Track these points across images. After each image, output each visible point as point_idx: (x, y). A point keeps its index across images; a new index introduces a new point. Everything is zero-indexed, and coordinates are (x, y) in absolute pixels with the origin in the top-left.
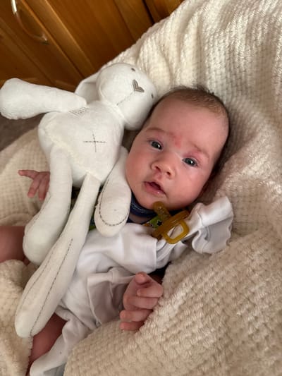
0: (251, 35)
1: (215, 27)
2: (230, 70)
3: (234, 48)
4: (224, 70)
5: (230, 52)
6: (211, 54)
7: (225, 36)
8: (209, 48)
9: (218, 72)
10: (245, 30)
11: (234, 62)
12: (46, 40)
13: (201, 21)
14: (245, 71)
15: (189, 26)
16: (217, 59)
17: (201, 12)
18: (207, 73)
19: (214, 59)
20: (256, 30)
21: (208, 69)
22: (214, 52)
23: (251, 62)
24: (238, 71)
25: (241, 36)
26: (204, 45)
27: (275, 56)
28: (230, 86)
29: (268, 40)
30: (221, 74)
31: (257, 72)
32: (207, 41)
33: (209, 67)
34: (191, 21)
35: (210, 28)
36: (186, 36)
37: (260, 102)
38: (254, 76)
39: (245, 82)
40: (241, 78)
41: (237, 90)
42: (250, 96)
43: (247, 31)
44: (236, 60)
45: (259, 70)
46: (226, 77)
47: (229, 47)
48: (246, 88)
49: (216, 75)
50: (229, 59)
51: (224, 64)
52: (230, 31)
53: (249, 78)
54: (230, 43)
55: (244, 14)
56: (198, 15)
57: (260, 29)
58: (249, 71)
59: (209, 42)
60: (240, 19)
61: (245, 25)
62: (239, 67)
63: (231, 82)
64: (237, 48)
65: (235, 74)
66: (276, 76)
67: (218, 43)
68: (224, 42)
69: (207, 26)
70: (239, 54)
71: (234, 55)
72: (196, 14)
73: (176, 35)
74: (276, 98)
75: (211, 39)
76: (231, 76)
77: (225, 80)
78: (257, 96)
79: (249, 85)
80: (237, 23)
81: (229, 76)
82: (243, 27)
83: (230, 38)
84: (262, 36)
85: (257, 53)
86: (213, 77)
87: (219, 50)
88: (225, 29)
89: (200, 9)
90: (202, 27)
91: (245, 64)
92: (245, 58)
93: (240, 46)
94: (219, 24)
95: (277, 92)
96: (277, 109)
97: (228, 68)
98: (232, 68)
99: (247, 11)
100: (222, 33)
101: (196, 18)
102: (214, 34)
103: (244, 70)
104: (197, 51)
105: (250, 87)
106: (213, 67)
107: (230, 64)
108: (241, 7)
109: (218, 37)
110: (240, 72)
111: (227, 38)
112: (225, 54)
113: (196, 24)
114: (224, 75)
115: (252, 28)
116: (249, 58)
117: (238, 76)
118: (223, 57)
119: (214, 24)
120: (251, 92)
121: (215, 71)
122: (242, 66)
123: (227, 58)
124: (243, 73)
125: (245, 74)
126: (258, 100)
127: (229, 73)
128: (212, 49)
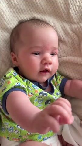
2: (11, 7)
11: (11, 3)
14: (18, 4)
18: (2, 13)
19: (2, 6)
24: (15, 6)
28: (14, 14)
30: (8, 11)
37: (31, 12)
39: (20, 9)
40: (17, 8)
41: (18, 14)
42: (25, 13)
46: (11, 11)
51: (7, 6)
58: (20, 3)
62: (15, 4)
63: (14, 12)
76: (12, 10)
79: (23, 9)
97: (10, 7)
98: (12, 6)
105: (24, 9)
106: (4, 10)
107: (10, 5)
110: (16, 5)
112: (5, 2)
114: (10, 11)
117: (16, 8)
120: (25, 11)
122: (16, 2)
123: (7, 3)
124: (18, 5)
125: (19, 5)
126: (30, 12)
127: (11, 9)
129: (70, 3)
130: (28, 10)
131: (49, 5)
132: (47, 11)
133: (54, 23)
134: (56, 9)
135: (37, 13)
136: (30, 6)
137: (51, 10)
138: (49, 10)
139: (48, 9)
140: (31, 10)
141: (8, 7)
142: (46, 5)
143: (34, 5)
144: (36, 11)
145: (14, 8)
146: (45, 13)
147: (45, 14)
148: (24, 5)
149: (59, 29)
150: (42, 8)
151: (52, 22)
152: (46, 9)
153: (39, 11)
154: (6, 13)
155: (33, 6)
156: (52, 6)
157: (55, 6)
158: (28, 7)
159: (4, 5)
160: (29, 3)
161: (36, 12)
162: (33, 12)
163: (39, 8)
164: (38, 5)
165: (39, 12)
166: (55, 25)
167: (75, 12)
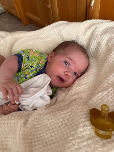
0: (108, 42)
1: (99, 33)
3: (101, 44)
4: (94, 50)
7: (100, 38)
8: (93, 39)
9: (92, 50)
10: (107, 40)
11: (99, 49)
12: (49, 7)
13: (96, 28)
14: (100, 53)
15: (91, 28)
16: (94, 44)
17: (97, 25)
19: (93, 44)
20: (110, 41)
22: (94, 41)
23: (104, 52)
25: (105, 41)
26: (93, 37)
27: (111, 53)
29: (112, 47)
31: (104, 56)
32: (94, 36)
33: (91, 46)
34: (92, 27)
35: (97, 32)
36: (88, 31)
38: (102, 57)
42: (97, 63)
43: (108, 40)
47: (100, 42)
48: (98, 60)
50: (98, 46)
52: (102, 37)
53: (100, 56)
54: (100, 41)
55: (110, 34)
56: (96, 26)
57: (112, 41)
58: (101, 54)
59: (94, 37)
60: (108, 35)
61: (108, 38)
64: (102, 44)
65: (97, 53)
66: (108, 60)
67: (97, 39)
68: (99, 40)
69: (97, 31)
70: (101, 46)
71: (100, 46)
72: (95, 25)
73: (85, 29)
74: (104, 68)
75: (95, 37)
77: (93, 53)
79: (99, 59)
80: (106, 35)
81: (95, 52)
82: (107, 38)
83: (101, 39)
84: (111, 44)
85: (107, 49)
86: (90, 50)
87: (96, 42)
88: (102, 36)
89: (98, 24)
90: (95, 31)
91: (102, 51)
92: (103, 49)
93: (103, 44)
94: (101, 33)
95: (105, 66)
96: (102, 72)
99: (112, 33)
100: (100, 37)
101: (94, 27)
102: (97, 36)
103: (100, 52)
104: (90, 38)
105: (99, 60)
106: (92, 47)
108: (111, 31)
109: (98, 37)
111: (100, 39)
113: (94, 29)
115: (110, 40)
116: (104, 50)
118: (96, 45)
119: (99, 32)
121: (92, 48)
128: (94, 40)
129: (109, 89)
167: (101, 99)
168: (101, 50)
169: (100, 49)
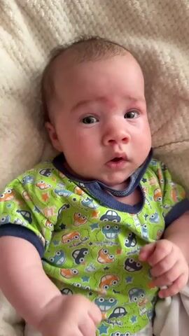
2: (77, 22)
4: (70, 25)
5: (69, 6)
6: (52, 16)
8: (46, 12)
9: (67, 30)
11: (78, 12)
14: (93, 14)
18: (57, 36)
19: (58, 19)
21: (57, 33)
22: (54, 13)
23: (95, 3)
24: (86, 18)
26: (38, 12)
30: (70, 31)
31: (103, 9)
32: (39, 6)
33: (57, 30)
37: (121, 31)
38: (103, 13)
39: (98, 24)
40: (91, 23)
44: (80, 8)
45: (104, 6)
49: (66, 33)
50: (71, 11)
51: (68, 20)
53: (99, 18)
58: (97, 13)
59: (42, 6)
62: (86, 13)
71: (75, 6)
76: (80, 27)
78: (115, 29)
79: (103, 24)
81: (78, 28)
87: (58, 8)
91: (90, 9)
92: (87, 2)
96: (149, 23)
97: (74, 21)
98: (79, 18)
103: (91, 13)
105: (105, 24)
106: (61, 28)
107: (74, 16)
110: (89, 17)
112: (64, 10)
114: (73, 30)
117: (88, 23)
118: (64, 14)
120: (108, 30)
121: (64, 30)
122: (88, 11)
123: (68, 12)
124: (92, 16)
125: (94, 16)
126: (119, 31)
127: (77, 25)
128: (50, 11)
130: (116, 26)
131: (166, 15)
132: (159, 30)
133: (173, 58)
134: (183, 23)
135: (135, 33)
136: (120, 17)
137: (169, 26)
138: (164, 25)
139: (161, 24)
140: (123, 26)
141: (70, 21)
142: (158, 13)
143: (131, 15)
144: (133, 29)
145: (84, 22)
146: (155, 33)
147: (154, 36)
148: (107, 15)
149: (184, 71)
150: (147, 21)
151: (170, 55)
152: (157, 25)
153: (141, 28)
154: (64, 34)
155: (126, 18)
156: (173, 16)
157: (180, 18)
158: (116, 20)
159: (61, 18)
160: (117, 11)
161: (133, 32)
162: (126, 31)
163: (141, 22)
164: (138, 16)
165: (140, 31)
166: (175, 63)
168: (87, 7)
169: (82, 7)
